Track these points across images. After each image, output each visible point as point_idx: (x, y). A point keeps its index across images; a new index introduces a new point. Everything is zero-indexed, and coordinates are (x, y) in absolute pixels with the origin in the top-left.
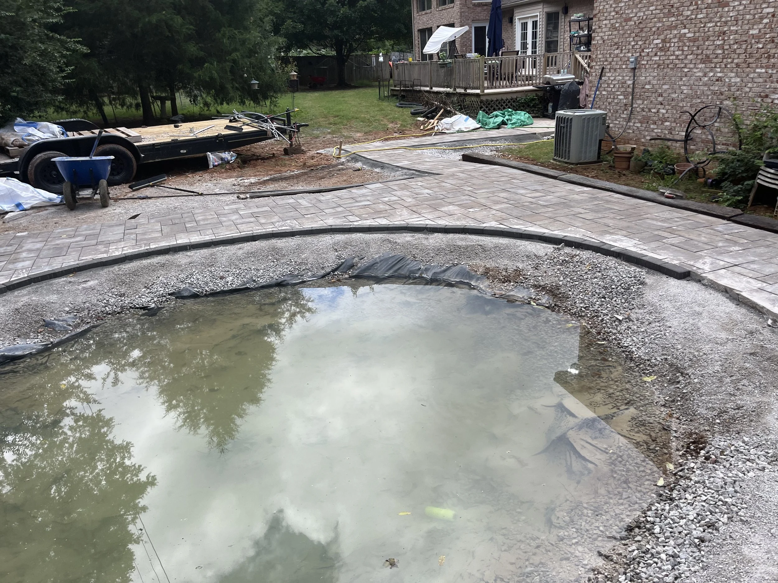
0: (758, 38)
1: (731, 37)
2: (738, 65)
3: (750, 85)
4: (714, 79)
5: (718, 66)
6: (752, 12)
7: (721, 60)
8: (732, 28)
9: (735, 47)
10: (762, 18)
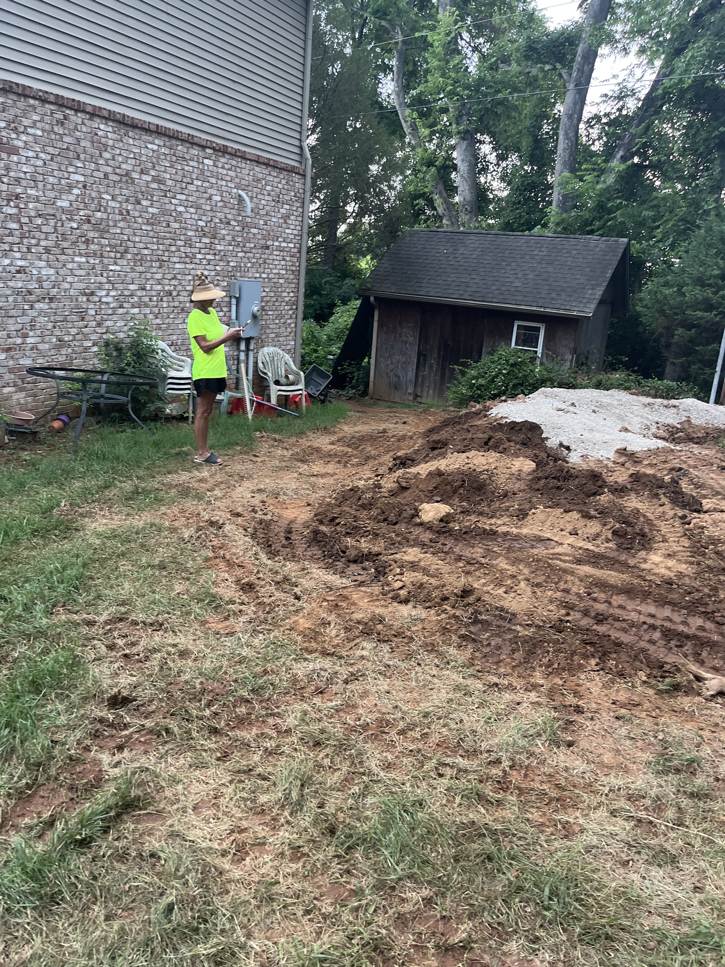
0: (71, 213)
1: (31, 205)
2: (47, 250)
3: (69, 279)
4: (13, 269)
5: (16, 249)
6: (56, 173)
7: (17, 240)
8: (29, 191)
9: (39, 221)
10: (70, 187)
